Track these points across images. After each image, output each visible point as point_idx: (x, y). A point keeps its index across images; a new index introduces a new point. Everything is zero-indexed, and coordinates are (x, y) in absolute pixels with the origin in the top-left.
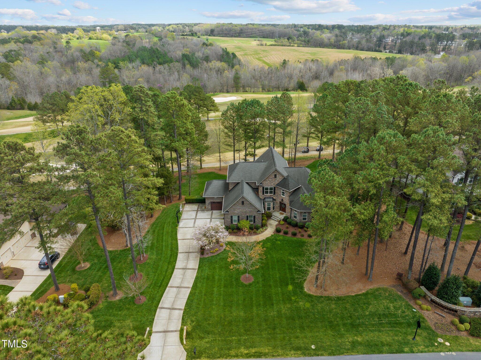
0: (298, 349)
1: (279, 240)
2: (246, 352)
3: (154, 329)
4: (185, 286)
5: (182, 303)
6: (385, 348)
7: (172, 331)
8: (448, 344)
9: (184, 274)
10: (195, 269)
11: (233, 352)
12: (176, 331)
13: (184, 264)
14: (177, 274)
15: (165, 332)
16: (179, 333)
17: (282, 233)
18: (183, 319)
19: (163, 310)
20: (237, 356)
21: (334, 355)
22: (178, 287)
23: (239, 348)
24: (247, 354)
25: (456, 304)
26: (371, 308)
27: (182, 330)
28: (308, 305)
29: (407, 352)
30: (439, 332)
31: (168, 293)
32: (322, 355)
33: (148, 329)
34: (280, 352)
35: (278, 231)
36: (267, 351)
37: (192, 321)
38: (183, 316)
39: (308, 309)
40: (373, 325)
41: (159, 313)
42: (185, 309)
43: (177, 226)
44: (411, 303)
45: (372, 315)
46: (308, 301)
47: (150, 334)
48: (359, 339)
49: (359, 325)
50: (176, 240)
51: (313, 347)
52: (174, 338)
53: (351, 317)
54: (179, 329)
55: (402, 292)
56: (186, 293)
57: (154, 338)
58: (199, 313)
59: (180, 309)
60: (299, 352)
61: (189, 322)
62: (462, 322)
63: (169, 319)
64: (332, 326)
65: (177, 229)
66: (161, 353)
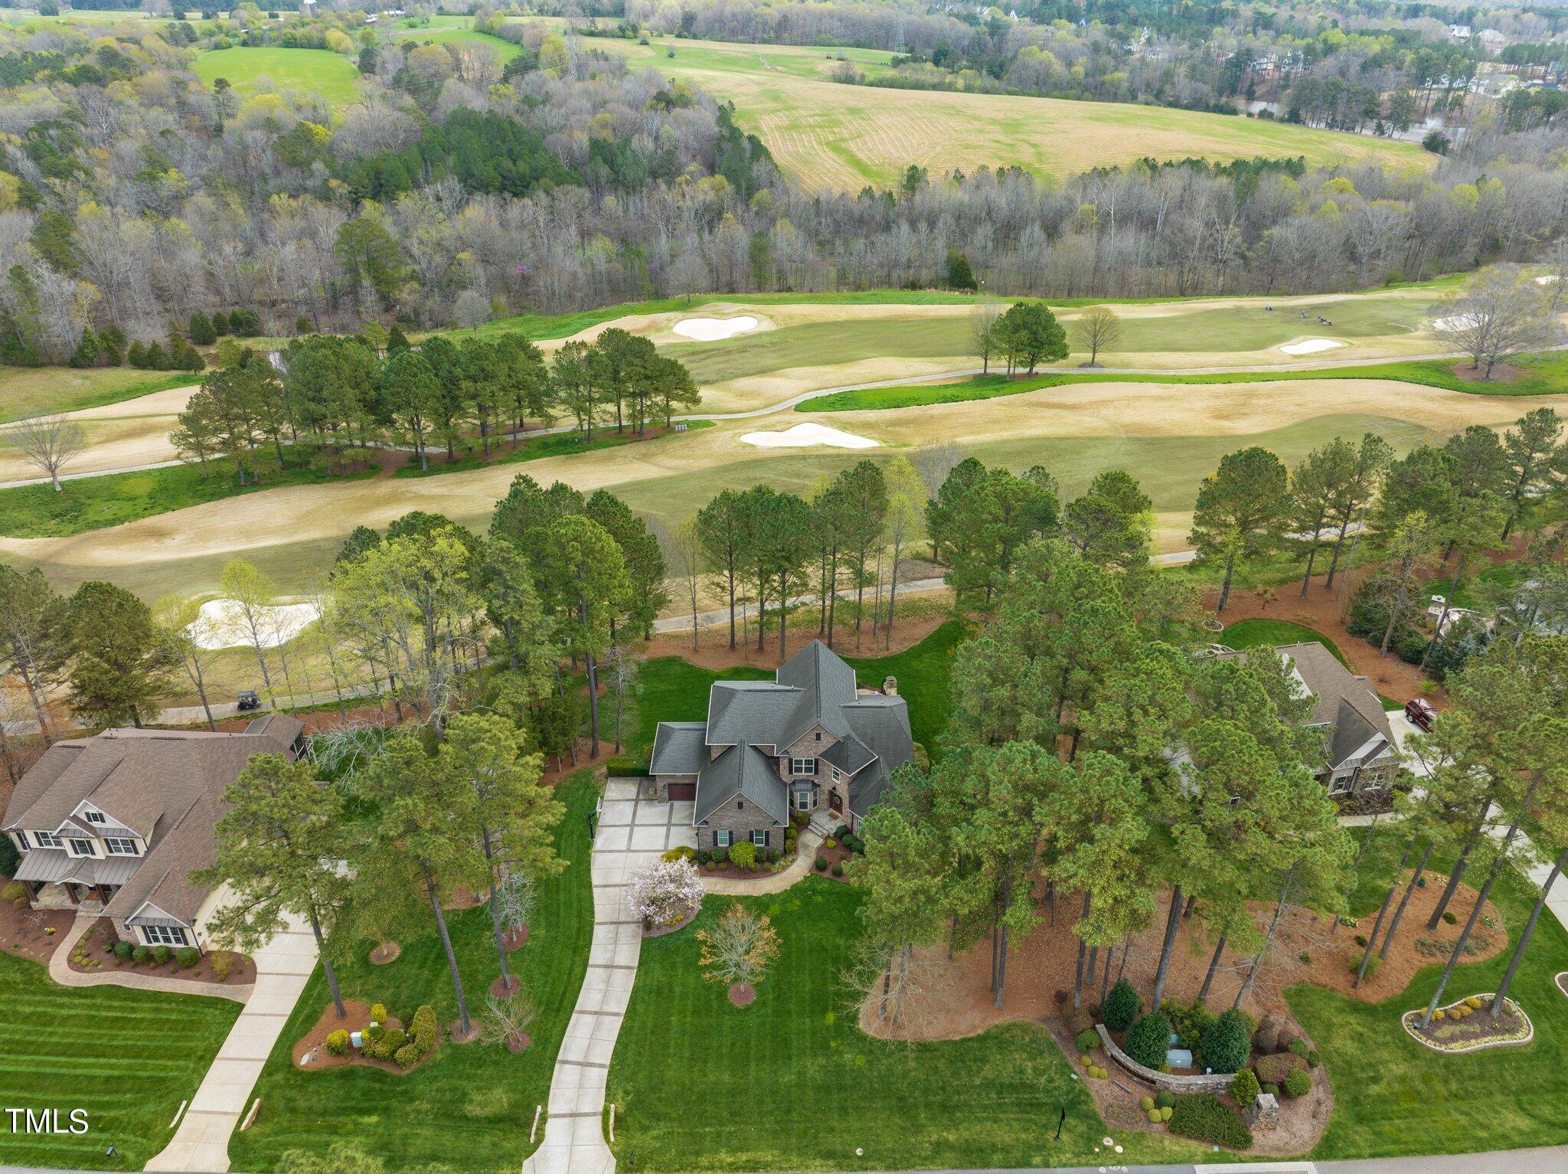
0: (829, 1155)
1: (821, 893)
2: (730, 1160)
3: (552, 1109)
4: (610, 1010)
5: (604, 1053)
6: (997, 1157)
7: (587, 1115)
8: (1119, 1149)
9: (608, 981)
10: (632, 968)
11: (704, 1161)
12: (594, 1114)
13: (609, 955)
14: (593, 978)
15: (572, 1115)
16: (600, 1118)
17: (827, 874)
18: (608, 1088)
19: (567, 1066)
20: (712, 1168)
21: (896, 1169)
22: (596, 1013)
23: (717, 1152)
24: (730, 1164)
25: (1156, 1067)
26: (988, 1072)
27: (606, 1113)
28: (861, 1061)
29: (1037, 1167)
30: (1111, 1123)
31: (575, 1025)
32: (874, 1169)
33: (539, 1108)
34: (795, 1160)
35: (820, 866)
36: (770, 1158)
37: (627, 1093)
38: (608, 1081)
39: (860, 1069)
40: (985, 1108)
41: (560, 1072)
42: (612, 1066)
43: (589, 846)
44: (1071, 1060)
45: (988, 1085)
46: (862, 1052)
47: (544, 1119)
48: (951, 1138)
49: (957, 1107)
50: (590, 886)
51: (859, 1152)
52: (591, 1128)
53: (943, 1089)
54: (601, 1109)
55: (1059, 1034)
56: (612, 1028)
57: (553, 1128)
58: (640, 1076)
59: (601, 1066)
60: (831, 1163)
61: (620, 1094)
62: (1159, 1104)
63: (581, 1087)
64: (904, 1107)
65: (589, 855)
66: (566, 1160)
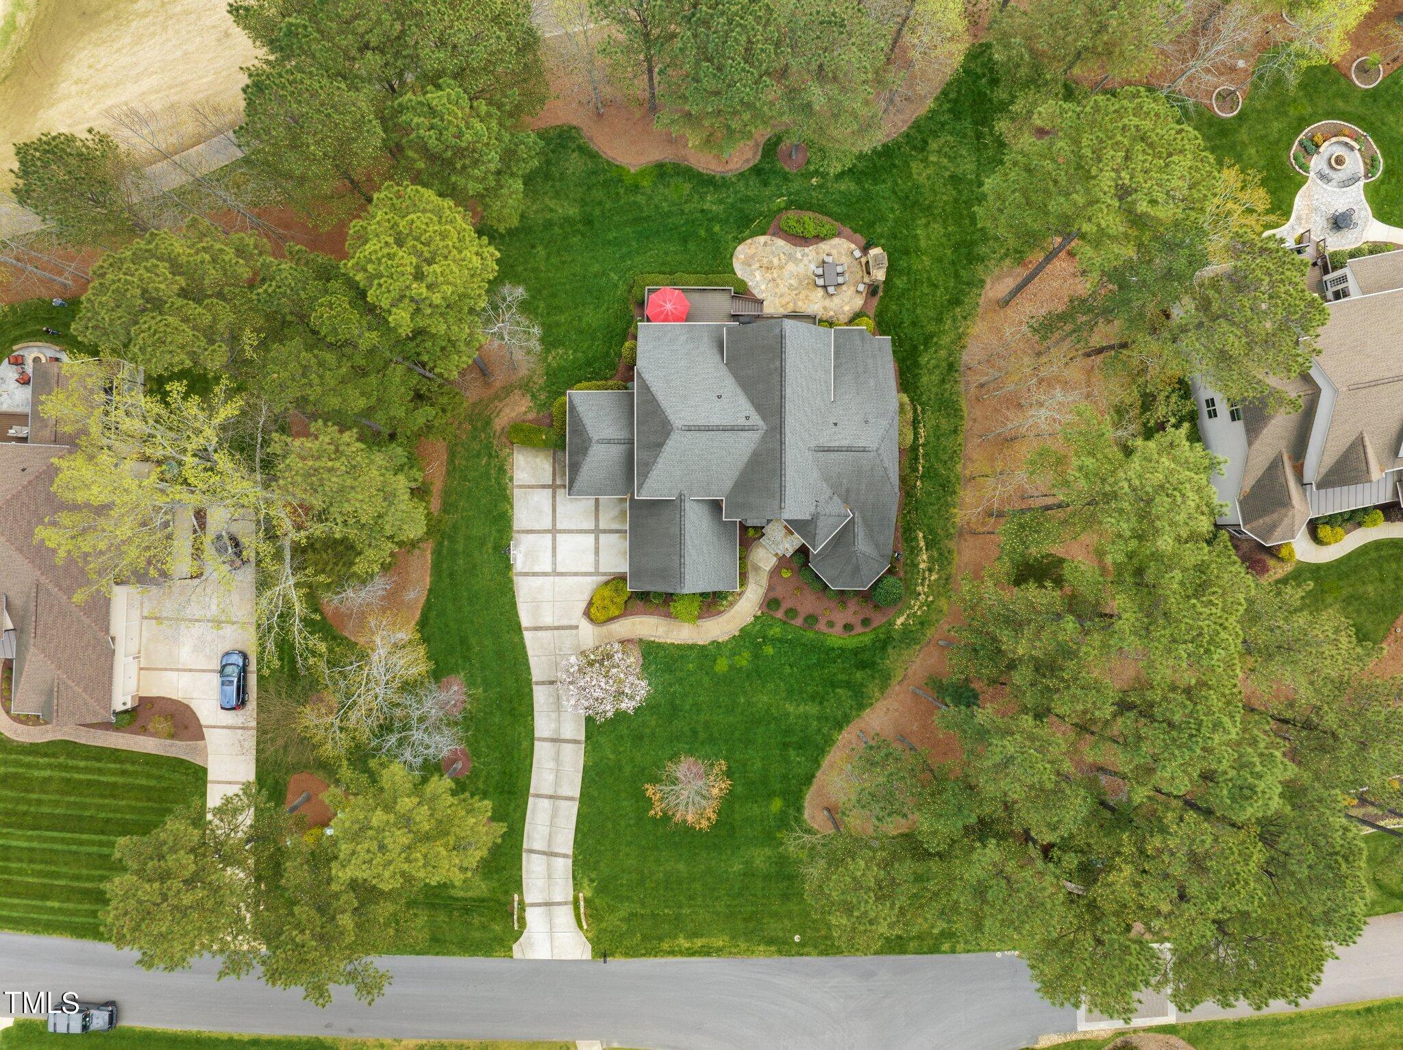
0: (770, 942)
1: (774, 641)
2: (687, 945)
3: (528, 899)
4: (564, 794)
5: (565, 841)
7: (559, 904)
9: (557, 758)
10: (579, 743)
11: (665, 946)
12: (566, 903)
13: (553, 725)
14: (542, 753)
15: (547, 904)
16: (571, 907)
17: (779, 614)
18: (574, 878)
19: (534, 856)
20: (672, 953)
21: (827, 955)
22: (551, 797)
23: (676, 937)
24: (688, 949)
27: (576, 902)
29: (945, 952)
31: (534, 810)
32: (808, 954)
33: (516, 897)
34: (743, 946)
35: (771, 603)
36: (721, 943)
37: (592, 881)
38: (574, 871)
41: (528, 861)
42: (575, 856)
43: (507, 565)
47: (522, 908)
50: (518, 629)
51: (797, 938)
52: (565, 916)
54: (571, 899)
56: (570, 812)
57: (532, 915)
58: (602, 864)
59: (565, 856)
60: (773, 948)
61: (586, 882)
63: (550, 877)
65: (511, 581)
66: (548, 945)
